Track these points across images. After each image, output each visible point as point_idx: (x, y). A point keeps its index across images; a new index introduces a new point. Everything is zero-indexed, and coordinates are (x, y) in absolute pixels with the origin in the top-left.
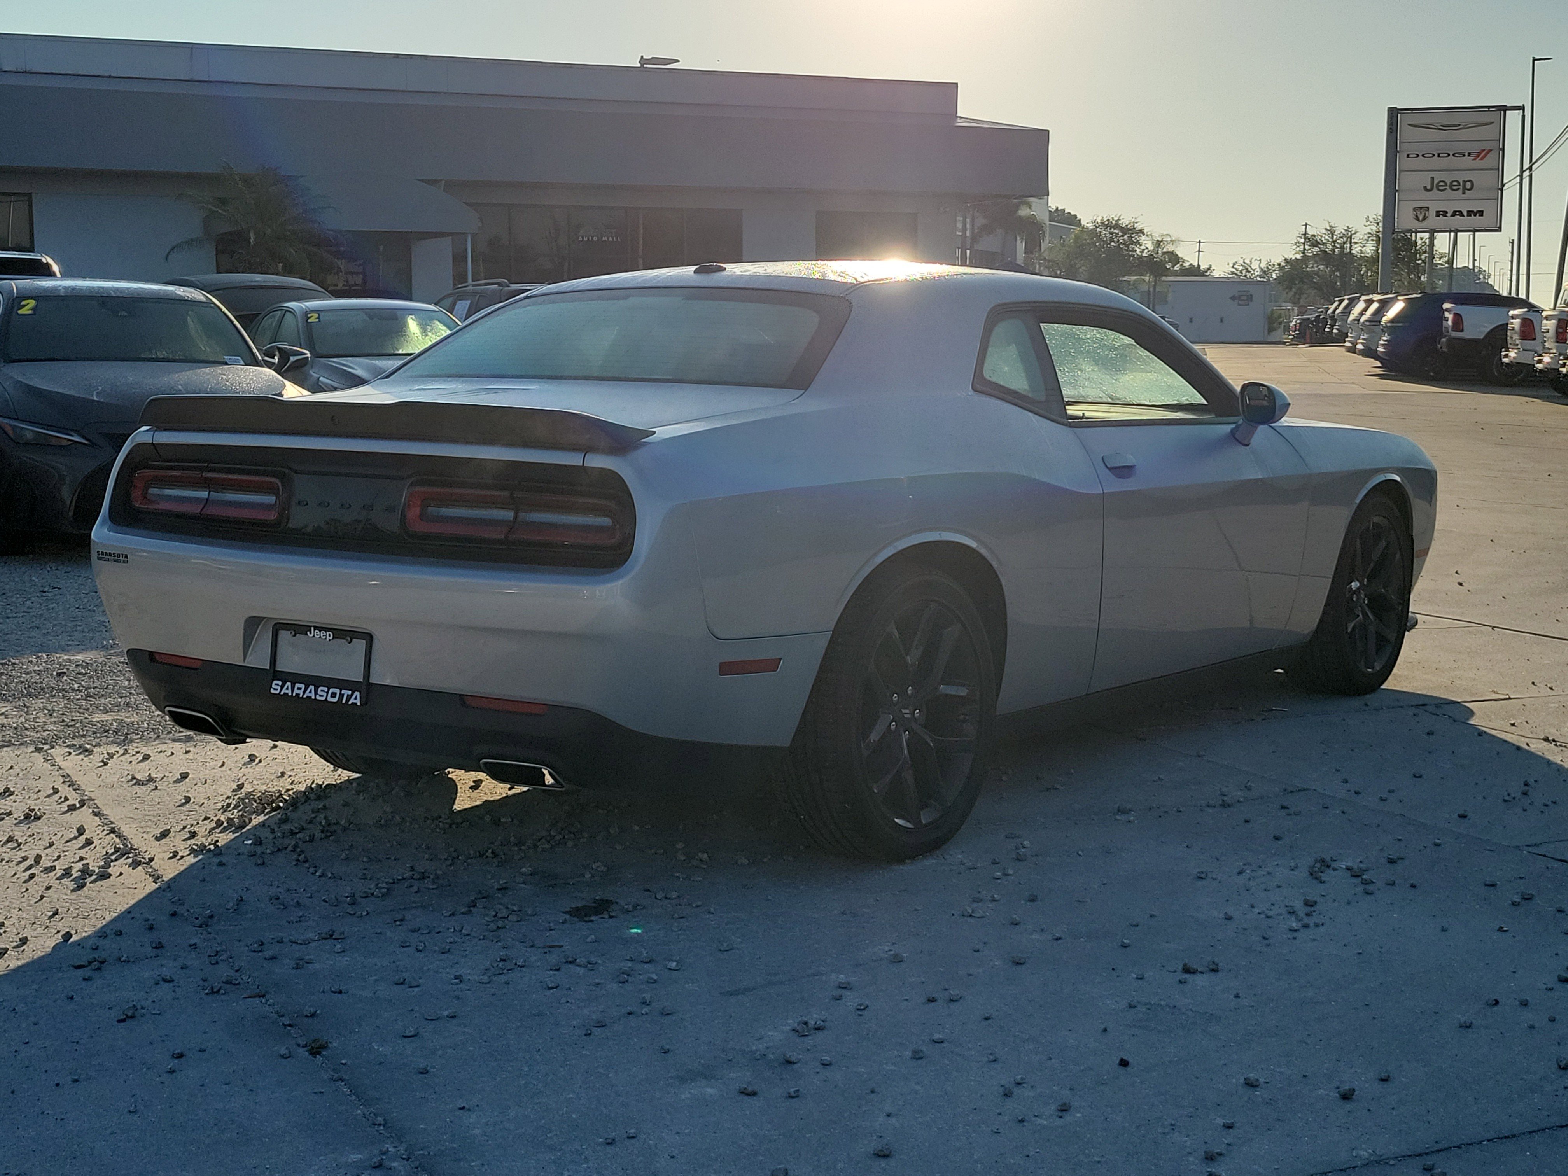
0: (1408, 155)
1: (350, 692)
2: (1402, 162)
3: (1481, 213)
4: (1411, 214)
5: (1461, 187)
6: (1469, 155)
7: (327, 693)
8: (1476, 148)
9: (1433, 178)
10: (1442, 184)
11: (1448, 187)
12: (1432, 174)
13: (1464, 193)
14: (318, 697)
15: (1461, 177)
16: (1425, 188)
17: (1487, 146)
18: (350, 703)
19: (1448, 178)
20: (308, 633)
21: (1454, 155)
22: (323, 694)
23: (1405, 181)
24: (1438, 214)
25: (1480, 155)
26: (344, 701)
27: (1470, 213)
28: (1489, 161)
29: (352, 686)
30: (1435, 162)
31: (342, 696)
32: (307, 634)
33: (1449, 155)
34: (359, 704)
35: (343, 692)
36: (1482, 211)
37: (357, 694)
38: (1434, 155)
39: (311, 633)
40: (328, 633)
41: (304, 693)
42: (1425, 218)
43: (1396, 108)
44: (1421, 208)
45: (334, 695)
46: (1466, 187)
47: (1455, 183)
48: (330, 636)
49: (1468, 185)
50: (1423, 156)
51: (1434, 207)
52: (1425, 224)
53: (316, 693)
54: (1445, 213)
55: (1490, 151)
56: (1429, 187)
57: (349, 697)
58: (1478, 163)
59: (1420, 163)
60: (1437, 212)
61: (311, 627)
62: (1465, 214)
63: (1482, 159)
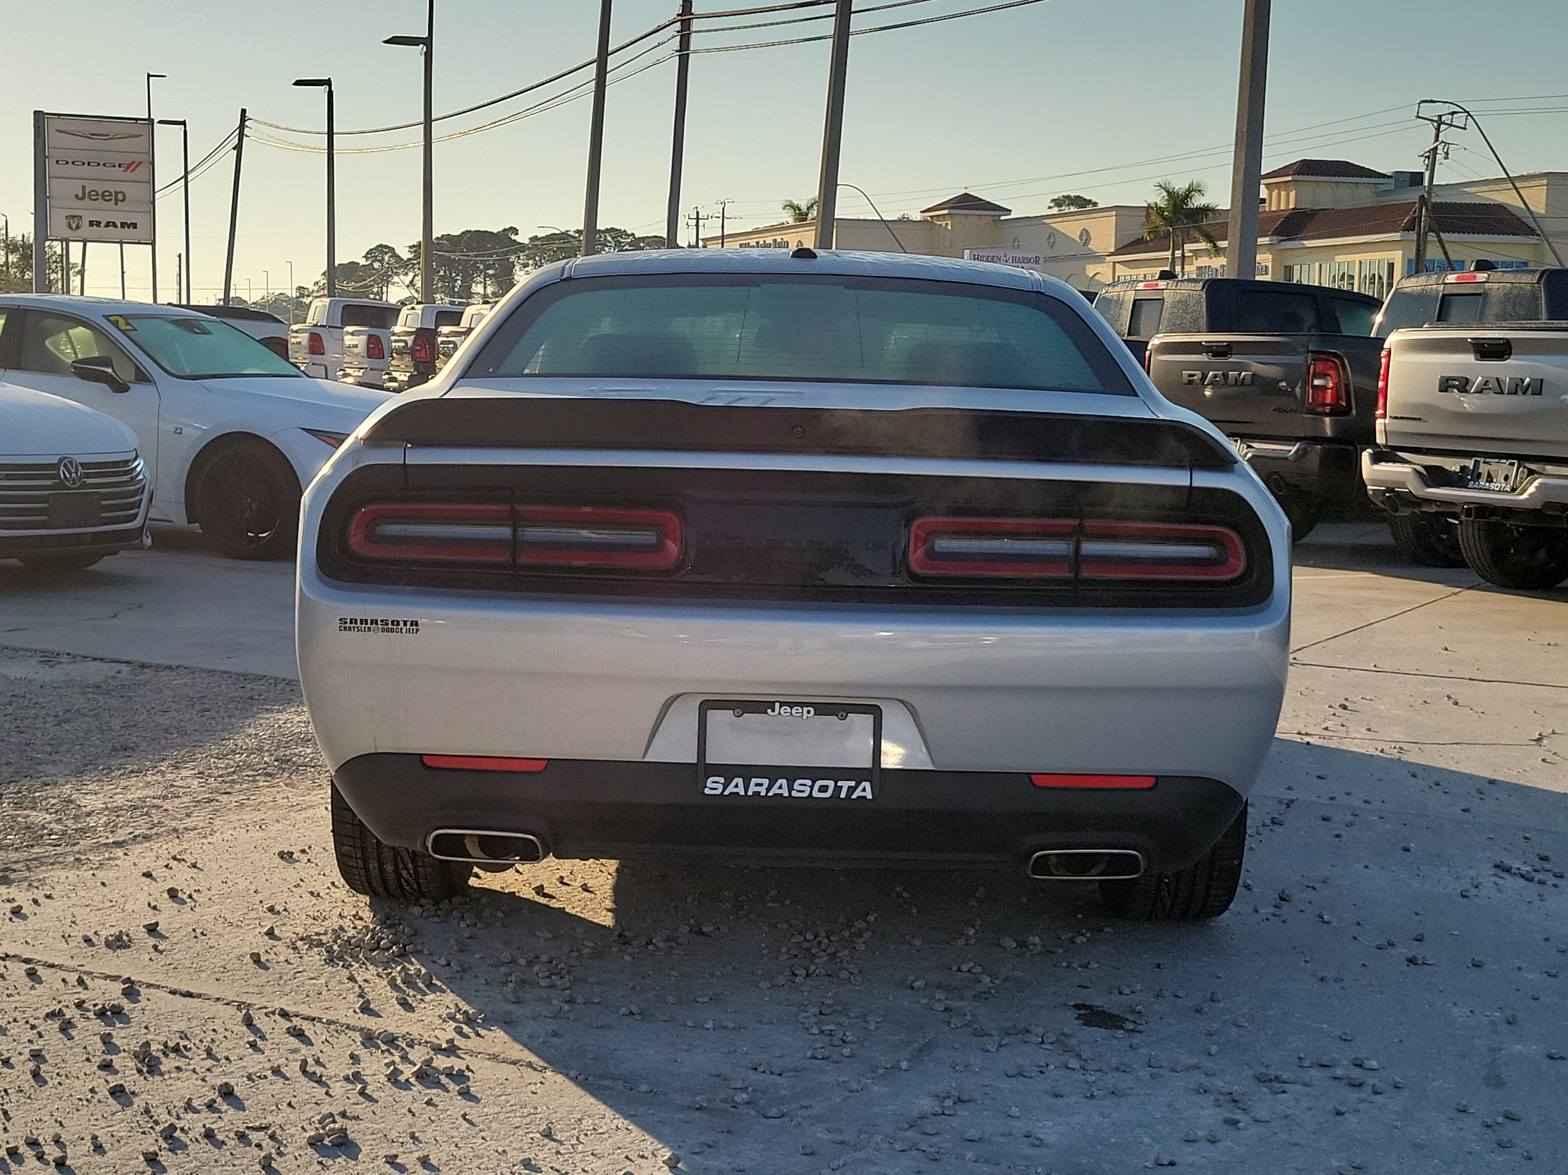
0: (57, 162)
1: (853, 783)
2: (51, 168)
3: (135, 226)
4: (64, 222)
5: (113, 198)
6: (120, 165)
7: (812, 787)
8: (126, 159)
9: (84, 187)
10: (94, 193)
11: (100, 197)
12: (84, 183)
13: (116, 204)
14: (794, 794)
15: (112, 188)
16: (77, 196)
17: (136, 158)
18: (854, 796)
19: (100, 188)
20: (769, 711)
21: (104, 165)
22: (802, 788)
23: (55, 187)
24: (91, 223)
25: (130, 166)
26: (843, 795)
27: (123, 225)
28: (141, 173)
29: (857, 775)
30: (86, 170)
31: (838, 789)
32: (766, 713)
33: (99, 164)
34: (870, 797)
35: (840, 783)
36: (136, 224)
37: (867, 785)
38: (84, 163)
39: (773, 711)
40: (805, 709)
41: (768, 790)
42: (78, 227)
43: (42, 112)
44: (74, 217)
45: (824, 789)
46: (119, 198)
47: (107, 194)
48: (809, 712)
49: (120, 196)
50: (73, 163)
51: (88, 216)
52: (79, 232)
53: (791, 788)
54: (98, 224)
55: (140, 163)
56: (80, 196)
57: (851, 790)
58: (128, 175)
59: (69, 170)
60: (90, 222)
61: (774, 702)
62: (119, 225)
63: (132, 171)
